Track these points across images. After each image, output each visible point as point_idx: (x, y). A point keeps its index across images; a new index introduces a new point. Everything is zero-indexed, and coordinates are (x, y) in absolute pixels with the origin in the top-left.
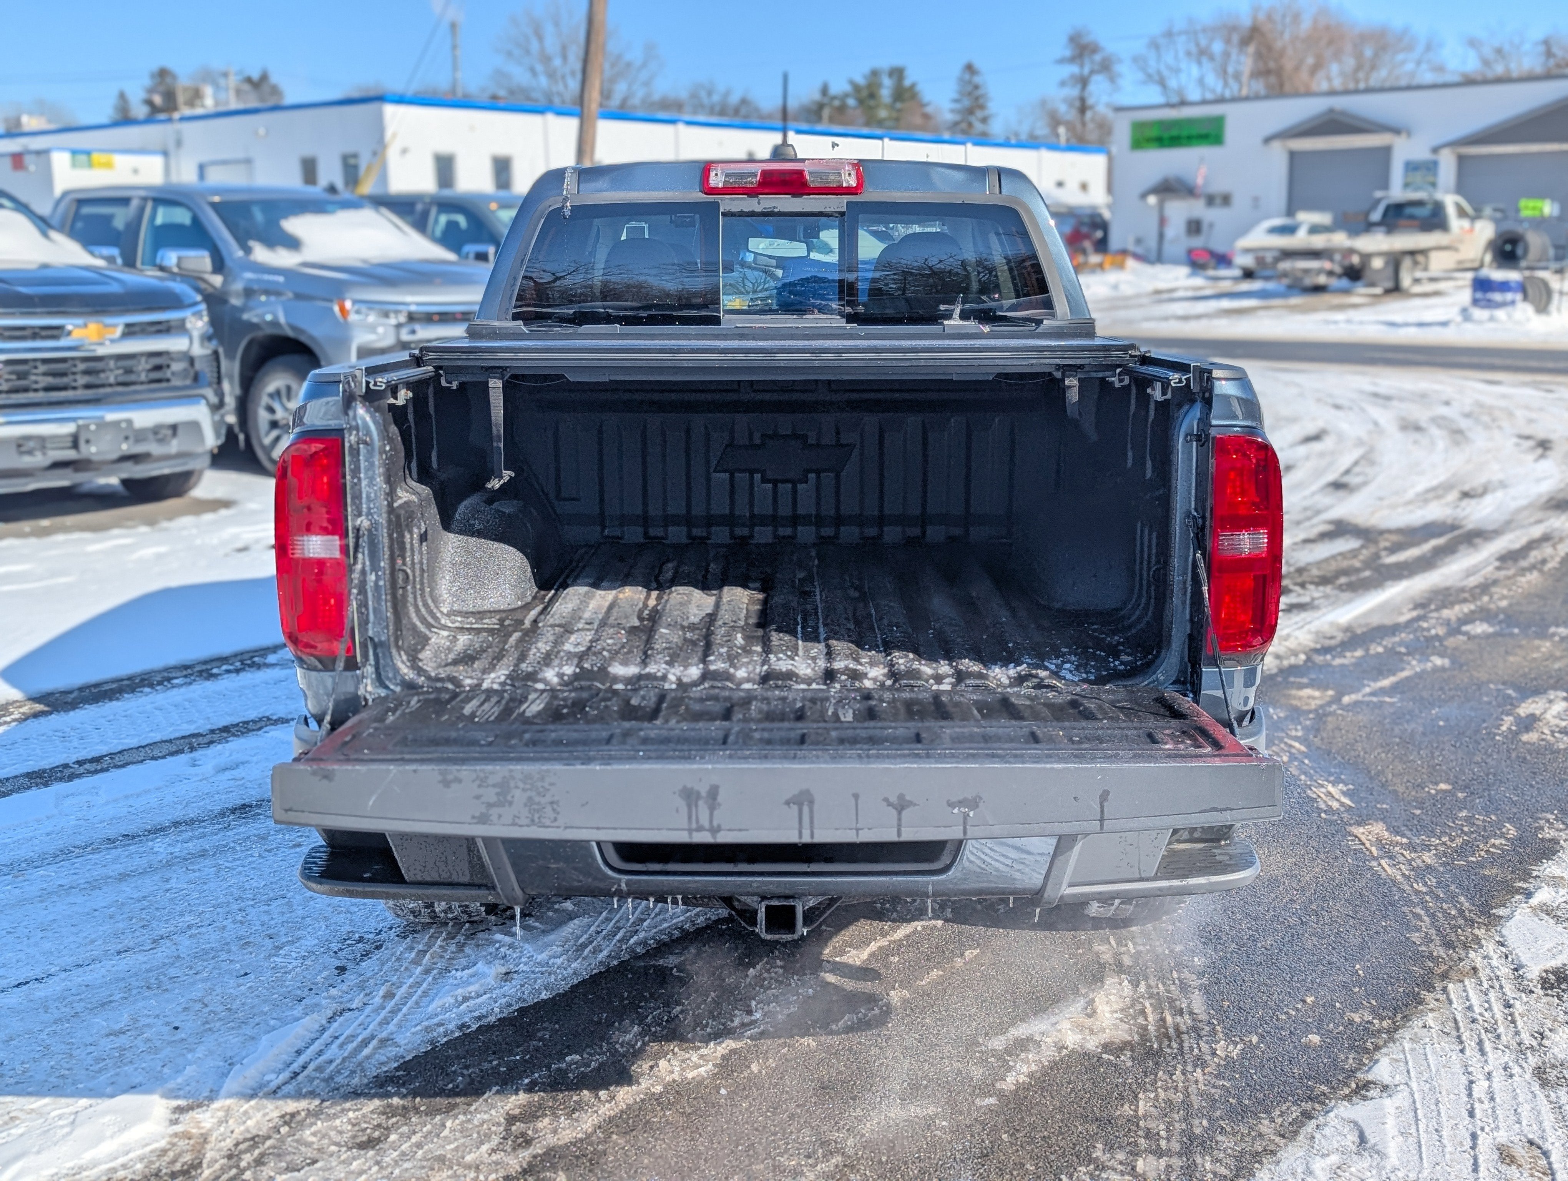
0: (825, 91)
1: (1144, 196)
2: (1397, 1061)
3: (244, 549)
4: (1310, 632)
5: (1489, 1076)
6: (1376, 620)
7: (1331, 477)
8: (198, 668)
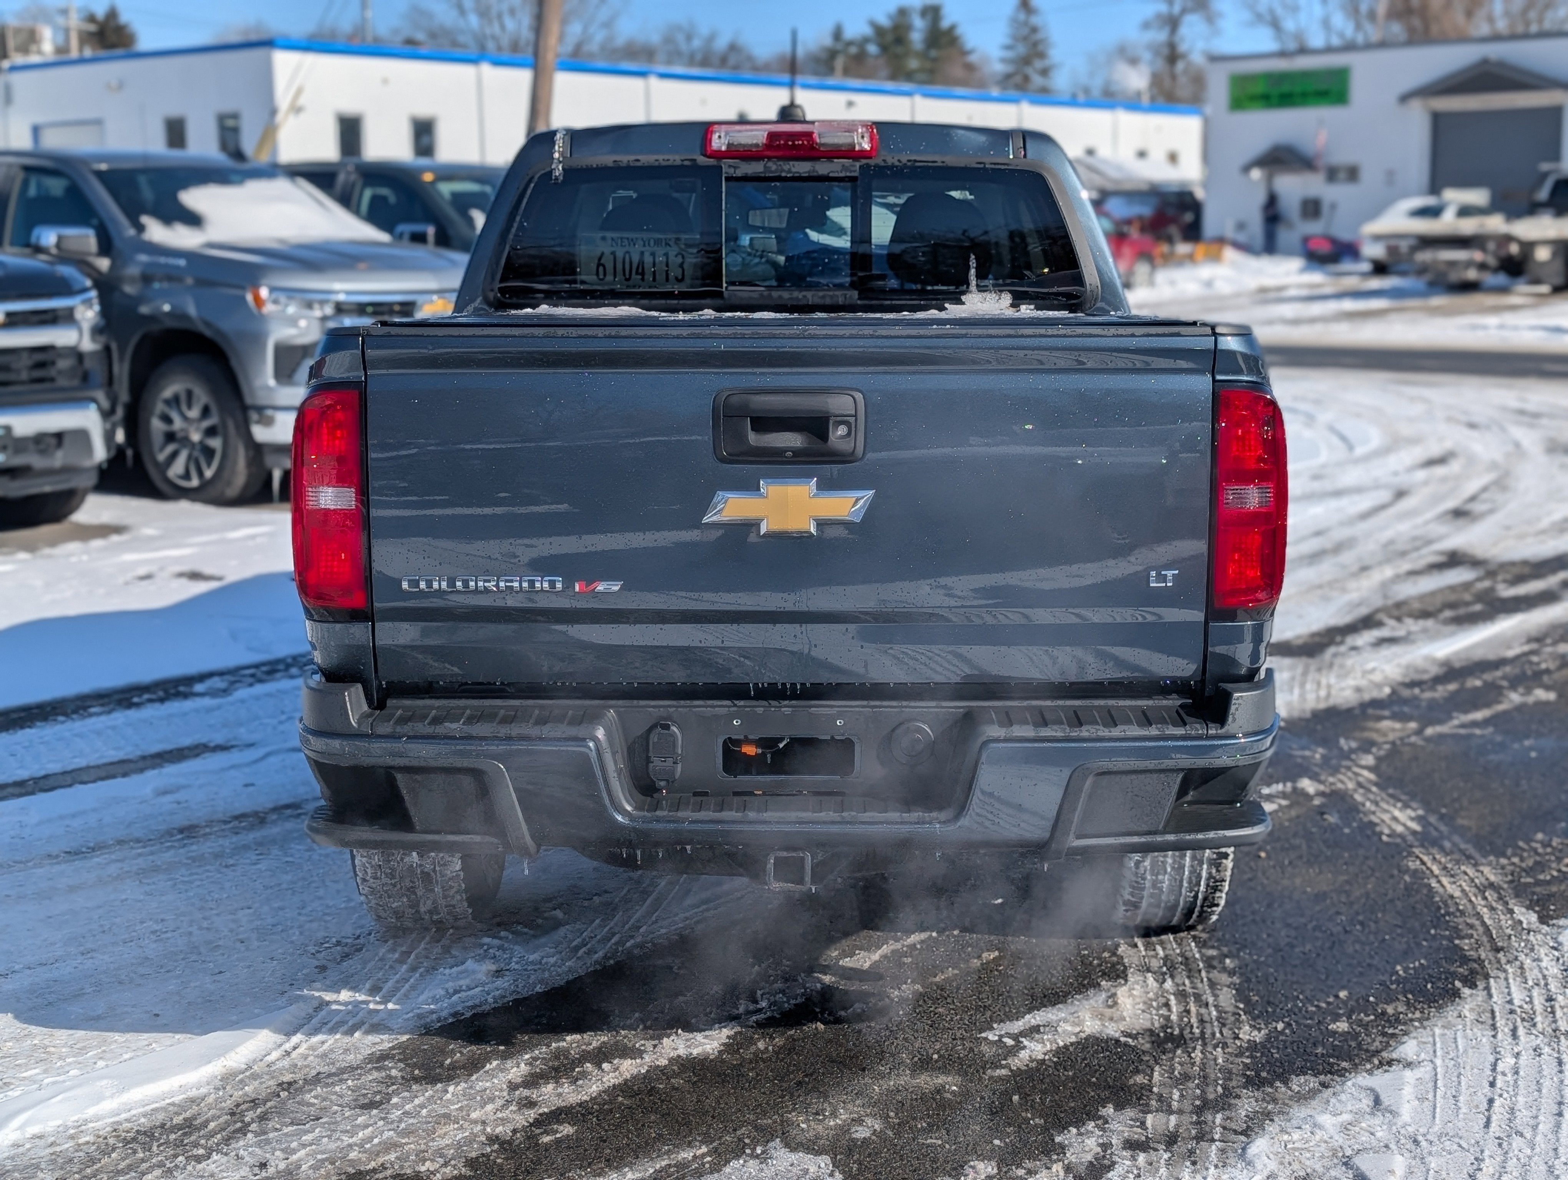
0: (837, 34)
1: (1246, 169)
2: (1425, 1043)
3: (148, 577)
4: (1399, 665)
5: (1517, 1055)
6: (1479, 655)
7: (1451, 504)
8: (116, 697)
